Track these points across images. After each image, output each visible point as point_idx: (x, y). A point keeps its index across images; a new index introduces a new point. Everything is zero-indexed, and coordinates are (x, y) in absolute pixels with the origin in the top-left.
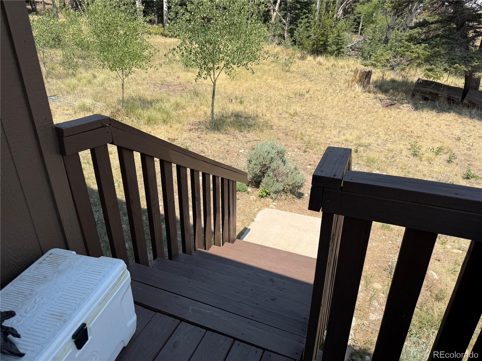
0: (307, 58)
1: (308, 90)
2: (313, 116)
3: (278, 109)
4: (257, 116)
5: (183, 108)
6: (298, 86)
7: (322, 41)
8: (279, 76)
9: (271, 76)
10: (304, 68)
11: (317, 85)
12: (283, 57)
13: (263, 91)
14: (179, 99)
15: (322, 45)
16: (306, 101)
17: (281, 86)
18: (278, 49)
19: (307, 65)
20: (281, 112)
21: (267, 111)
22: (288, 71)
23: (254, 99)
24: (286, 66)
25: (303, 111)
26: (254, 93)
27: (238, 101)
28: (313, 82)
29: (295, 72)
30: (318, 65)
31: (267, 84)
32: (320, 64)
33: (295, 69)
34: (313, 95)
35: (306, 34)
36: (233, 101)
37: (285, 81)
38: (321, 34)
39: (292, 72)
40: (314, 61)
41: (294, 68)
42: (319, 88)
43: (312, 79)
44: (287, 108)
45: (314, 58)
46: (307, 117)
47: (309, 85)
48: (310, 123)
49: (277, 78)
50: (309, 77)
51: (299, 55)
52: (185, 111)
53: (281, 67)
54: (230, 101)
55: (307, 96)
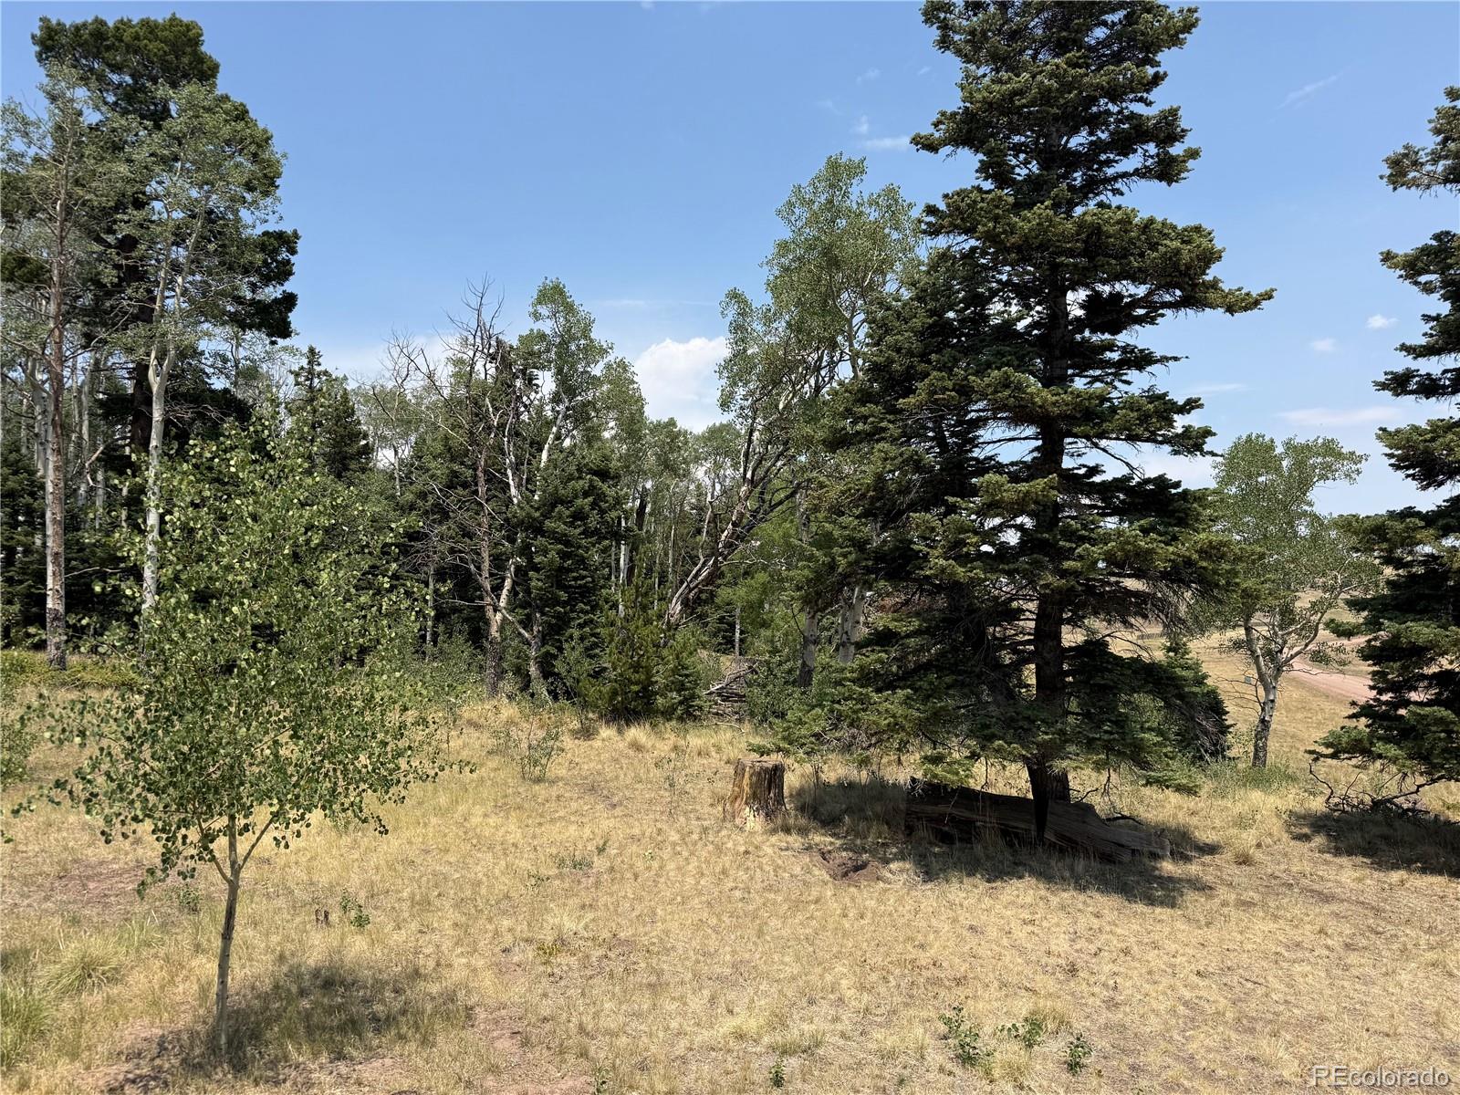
0: (598, 733)
1: (601, 843)
2: (621, 943)
3: (497, 933)
4: (416, 974)
5: (115, 977)
6: (573, 828)
7: (636, 683)
8: (509, 800)
9: (483, 802)
10: (592, 765)
11: (631, 820)
12: (529, 732)
13: (451, 860)
14: (96, 946)
15: (637, 693)
16: (597, 884)
17: (515, 834)
18: (509, 711)
19: (599, 755)
20: (508, 940)
21: (457, 944)
22: (539, 780)
23: (412, 898)
24: (534, 767)
25: (586, 927)
26: (417, 875)
27: (353, 914)
28: (618, 811)
29: (562, 779)
30: (631, 753)
31: (465, 833)
32: (636, 746)
33: (562, 772)
34: (619, 859)
35: (587, 666)
36: (334, 917)
37: (529, 817)
38: (631, 666)
39: (553, 782)
40: (619, 738)
41: (557, 768)
42: (636, 831)
43: (615, 800)
44: (529, 925)
45: (620, 732)
46: (601, 952)
47: (607, 822)
48: (611, 976)
49: (502, 808)
50: (605, 792)
51: (576, 725)
52: (115, 990)
53: (519, 769)
54: (321, 918)
55: (600, 863)
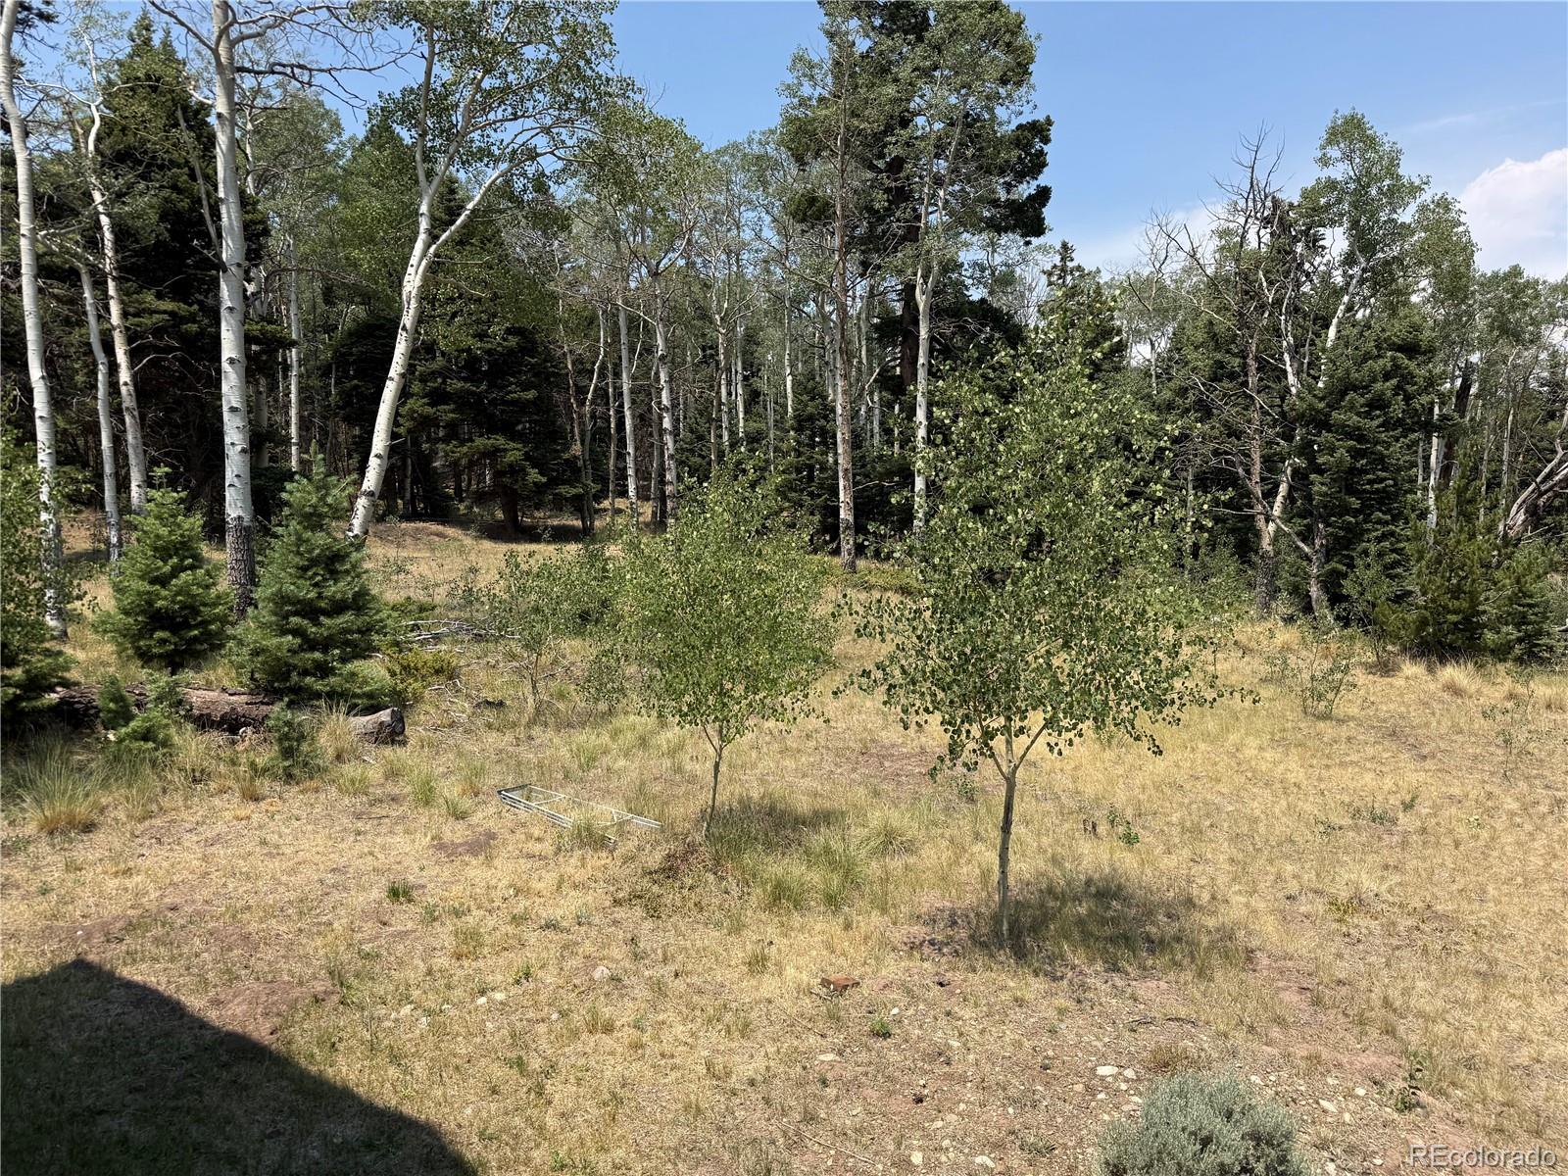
0: (1400, 669)
1: (1408, 798)
2: (1438, 917)
3: (1279, 877)
4: (1190, 903)
5: (910, 848)
6: (1369, 777)
7: (1455, 612)
8: (1288, 735)
9: (1258, 733)
10: (1392, 707)
11: (1448, 778)
12: (1309, 662)
13: (1224, 790)
14: (897, 818)
15: (1455, 624)
16: (1404, 844)
17: (1297, 774)
18: (1286, 635)
19: (1401, 695)
20: (1293, 887)
21: (1234, 880)
22: (1326, 717)
23: (1182, 824)
24: (1318, 700)
25: (1390, 891)
26: (1186, 801)
27: (1121, 830)
28: (1429, 764)
29: (1353, 718)
30: (1446, 696)
31: (1239, 764)
32: (1455, 690)
33: (1354, 711)
34: (1434, 821)
35: (1387, 588)
36: (1102, 829)
37: (1313, 756)
38: (1449, 590)
39: (1341, 721)
40: (1429, 678)
41: (1347, 704)
42: (1456, 791)
43: (1425, 751)
44: (1318, 875)
45: (1431, 670)
46: (1410, 922)
47: (1413, 776)
48: (1425, 951)
49: (1280, 742)
50: (1411, 740)
51: (1370, 657)
52: (912, 860)
53: (1298, 701)
54: (1090, 828)
55: (1404, 820)
